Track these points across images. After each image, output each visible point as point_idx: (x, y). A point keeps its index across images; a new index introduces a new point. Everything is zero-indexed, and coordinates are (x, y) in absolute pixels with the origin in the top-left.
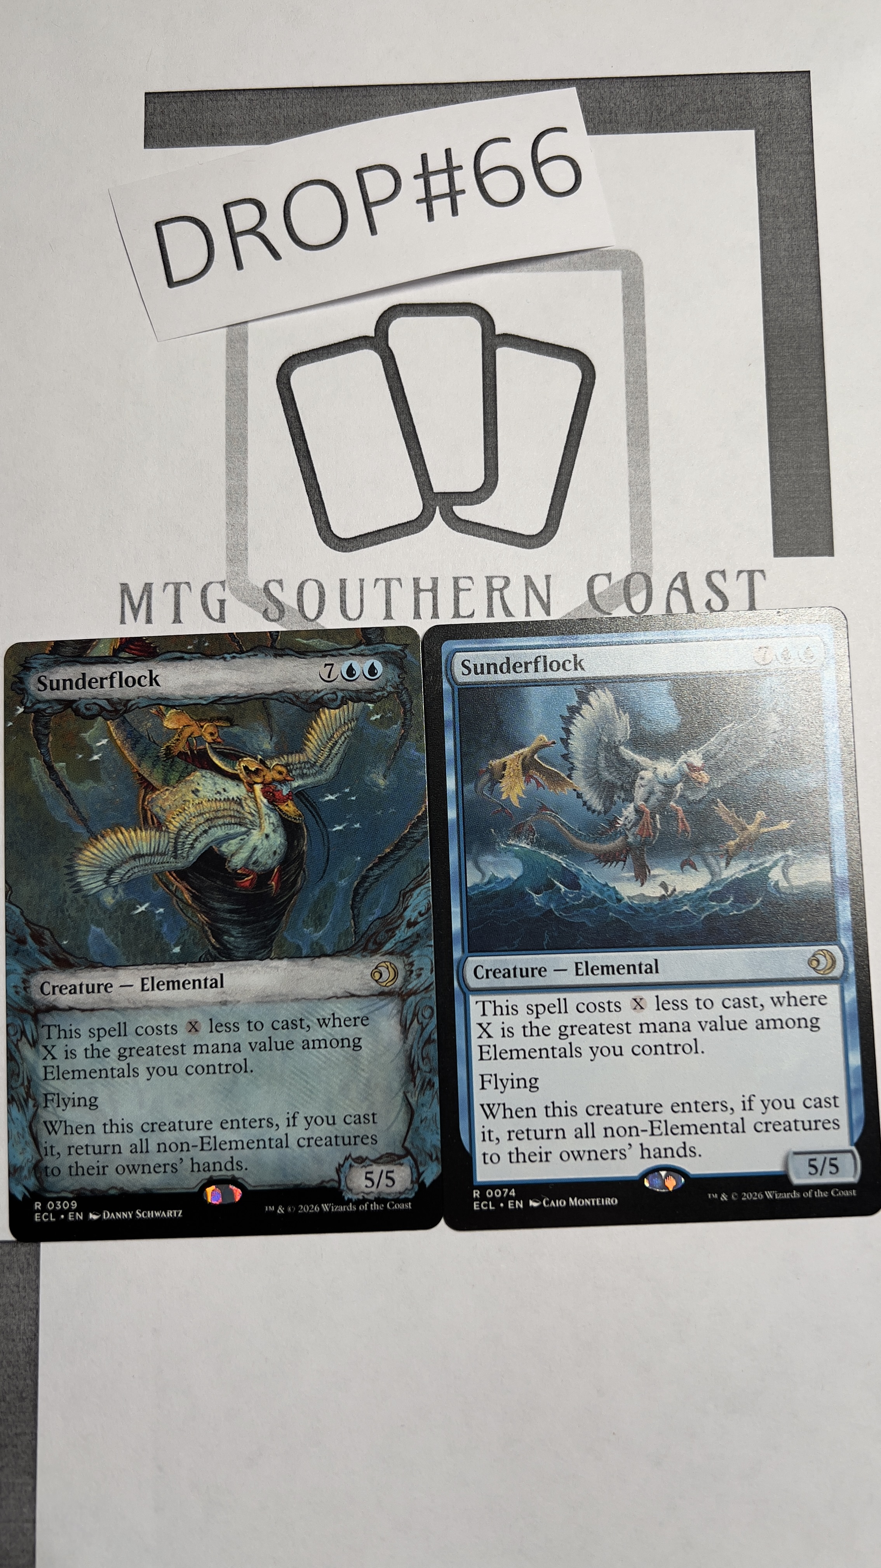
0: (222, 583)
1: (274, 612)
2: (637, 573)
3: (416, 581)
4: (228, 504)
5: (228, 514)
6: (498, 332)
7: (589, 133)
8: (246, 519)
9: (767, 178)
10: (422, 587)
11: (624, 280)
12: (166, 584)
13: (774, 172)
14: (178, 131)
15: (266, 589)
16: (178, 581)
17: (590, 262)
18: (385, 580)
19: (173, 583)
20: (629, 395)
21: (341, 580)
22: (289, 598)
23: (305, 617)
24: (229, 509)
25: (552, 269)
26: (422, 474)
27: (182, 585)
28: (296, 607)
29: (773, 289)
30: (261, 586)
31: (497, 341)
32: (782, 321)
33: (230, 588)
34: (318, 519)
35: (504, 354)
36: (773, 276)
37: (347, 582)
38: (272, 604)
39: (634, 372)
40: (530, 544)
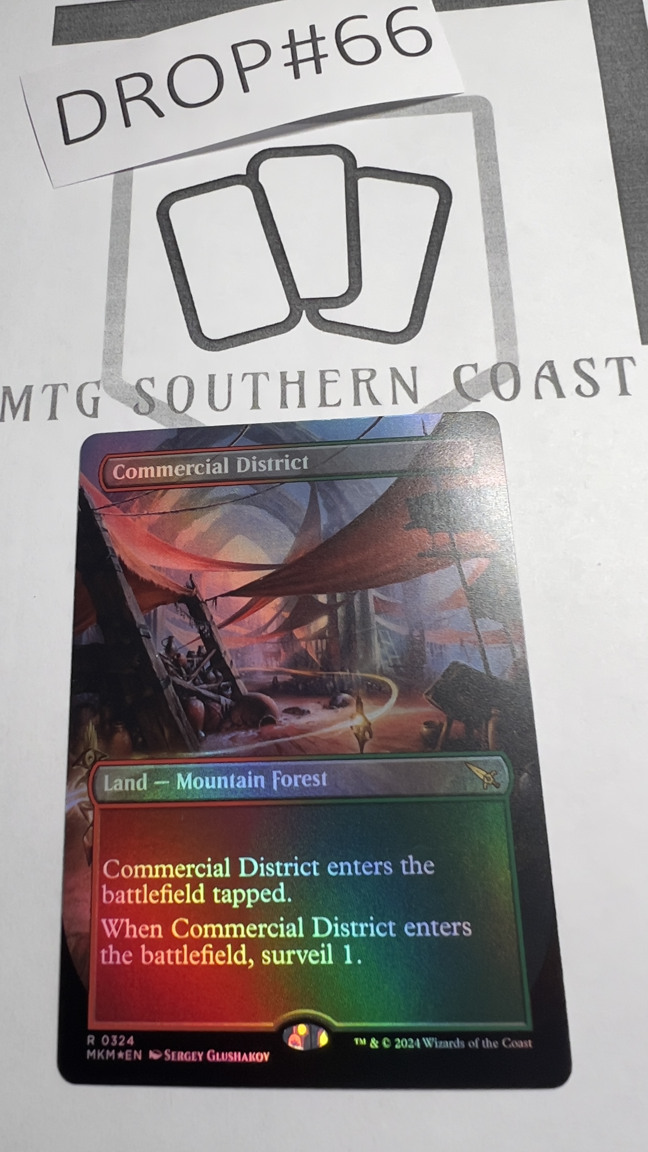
0: (97, 383)
1: (144, 406)
2: (503, 363)
3: (283, 375)
4: (107, 315)
5: (106, 323)
6: (359, 166)
7: (437, 10)
8: (123, 327)
9: (603, 33)
10: (288, 380)
11: (474, 119)
12: (46, 386)
13: (608, 28)
14: (81, 32)
15: (138, 386)
16: (57, 383)
17: (443, 107)
18: (253, 374)
19: (52, 385)
20: (486, 211)
21: (210, 376)
22: (159, 394)
23: (174, 410)
24: (108, 320)
25: (409, 115)
26: (289, 284)
27: (60, 387)
28: (167, 402)
29: (617, 117)
30: (134, 384)
31: (358, 173)
32: (629, 143)
33: (105, 387)
34: (190, 325)
35: (364, 184)
36: (616, 108)
37: (216, 377)
38: (143, 399)
39: (488, 191)
40: (395, 340)
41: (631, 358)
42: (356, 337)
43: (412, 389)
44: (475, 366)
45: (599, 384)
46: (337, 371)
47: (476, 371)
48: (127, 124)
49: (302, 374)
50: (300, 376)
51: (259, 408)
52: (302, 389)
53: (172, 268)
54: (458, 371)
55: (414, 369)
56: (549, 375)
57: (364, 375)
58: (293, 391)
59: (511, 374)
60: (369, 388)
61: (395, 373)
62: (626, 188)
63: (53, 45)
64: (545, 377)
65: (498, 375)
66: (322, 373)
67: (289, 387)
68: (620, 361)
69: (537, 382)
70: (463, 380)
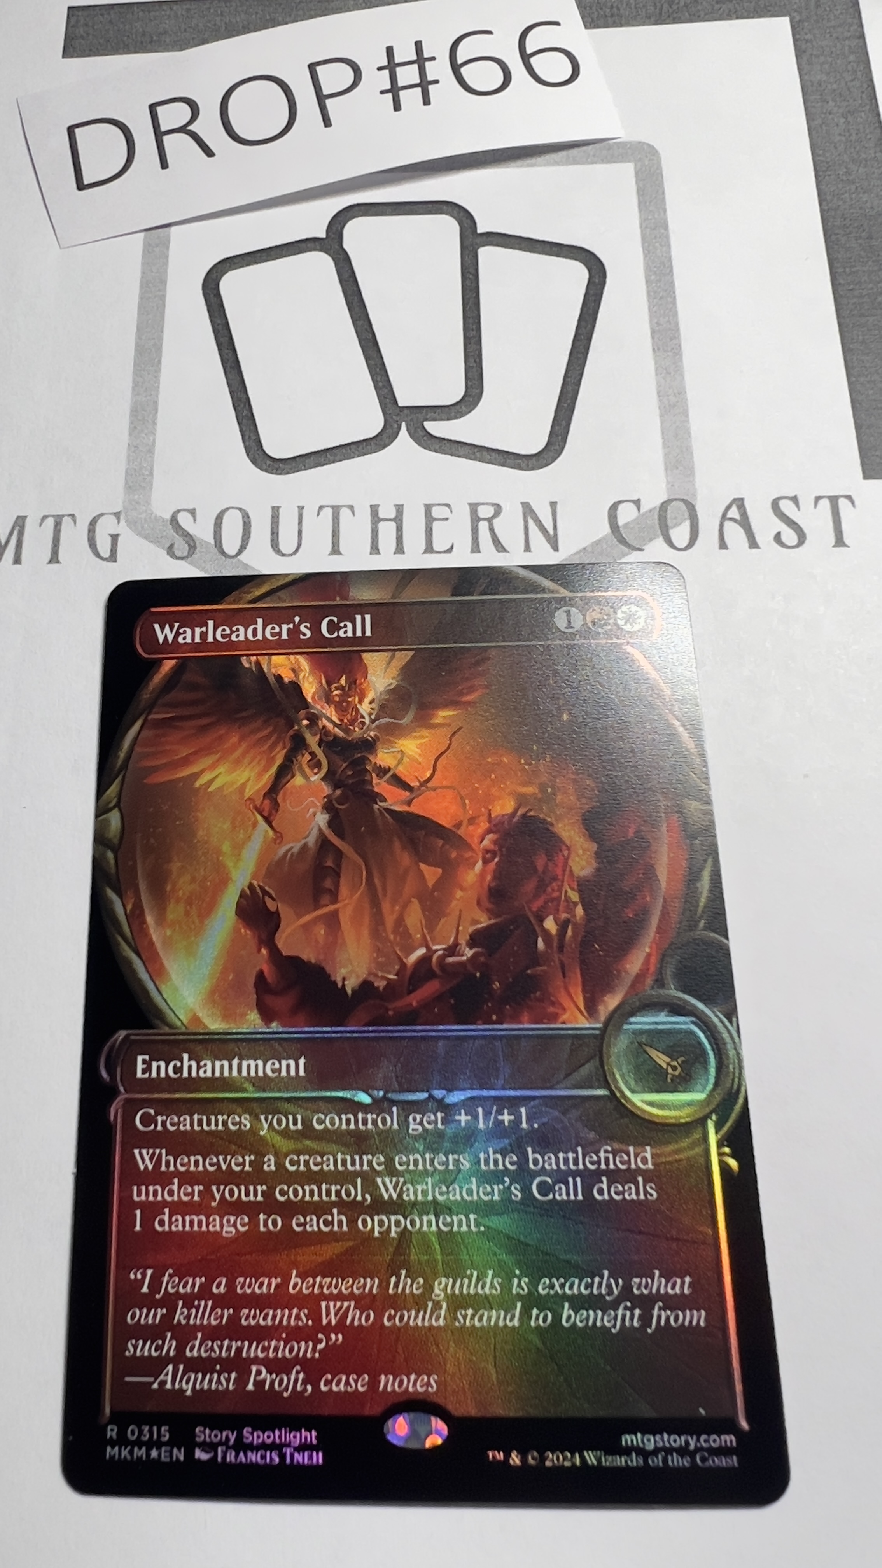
0: (117, 515)
1: (181, 548)
2: (676, 500)
3: (374, 509)
4: (132, 423)
5: (130, 435)
6: (479, 231)
7: (586, 27)
8: (154, 439)
9: (810, 63)
10: (381, 516)
11: (637, 173)
12: (45, 518)
13: (817, 57)
14: (102, 41)
15: (174, 520)
16: (60, 513)
17: (594, 156)
18: (333, 507)
19: (53, 516)
20: (652, 294)
21: (273, 508)
22: (203, 531)
23: (223, 553)
24: (133, 429)
25: (548, 165)
26: (384, 386)
27: (65, 519)
28: (212, 542)
29: (829, 175)
30: (168, 516)
31: (478, 240)
32: (845, 209)
33: (127, 521)
34: (247, 437)
35: (487, 255)
36: (828, 163)
37: (281, 510)
38: (181, 539)
40: (528, 465)
41: (849, 498)
42: (475, 459)
43: (551, 532)
44: (637, 503)
45: (806, 531)
46: (448, 505)
47: (639, 509)
48: (164, 165)
49: (399, 509)
50: (398, 511)
51: (340, 554)
52: (399, 529)
53: (222, 361)
54: (614, 508)
55: (553, 505)
56: (738, 517)
57: (485, 512)
58: (387, 531)
59: (687, 514)
60: (492, 530)
61: (528, 510)
62: (840, 270)
63: (63, 57)
64: (731, 519)
65: (669, 516)
66: (428, 508)
67: (382, 526)
68: (834, 500)
69: (721, 526)
70: (621, 521)
